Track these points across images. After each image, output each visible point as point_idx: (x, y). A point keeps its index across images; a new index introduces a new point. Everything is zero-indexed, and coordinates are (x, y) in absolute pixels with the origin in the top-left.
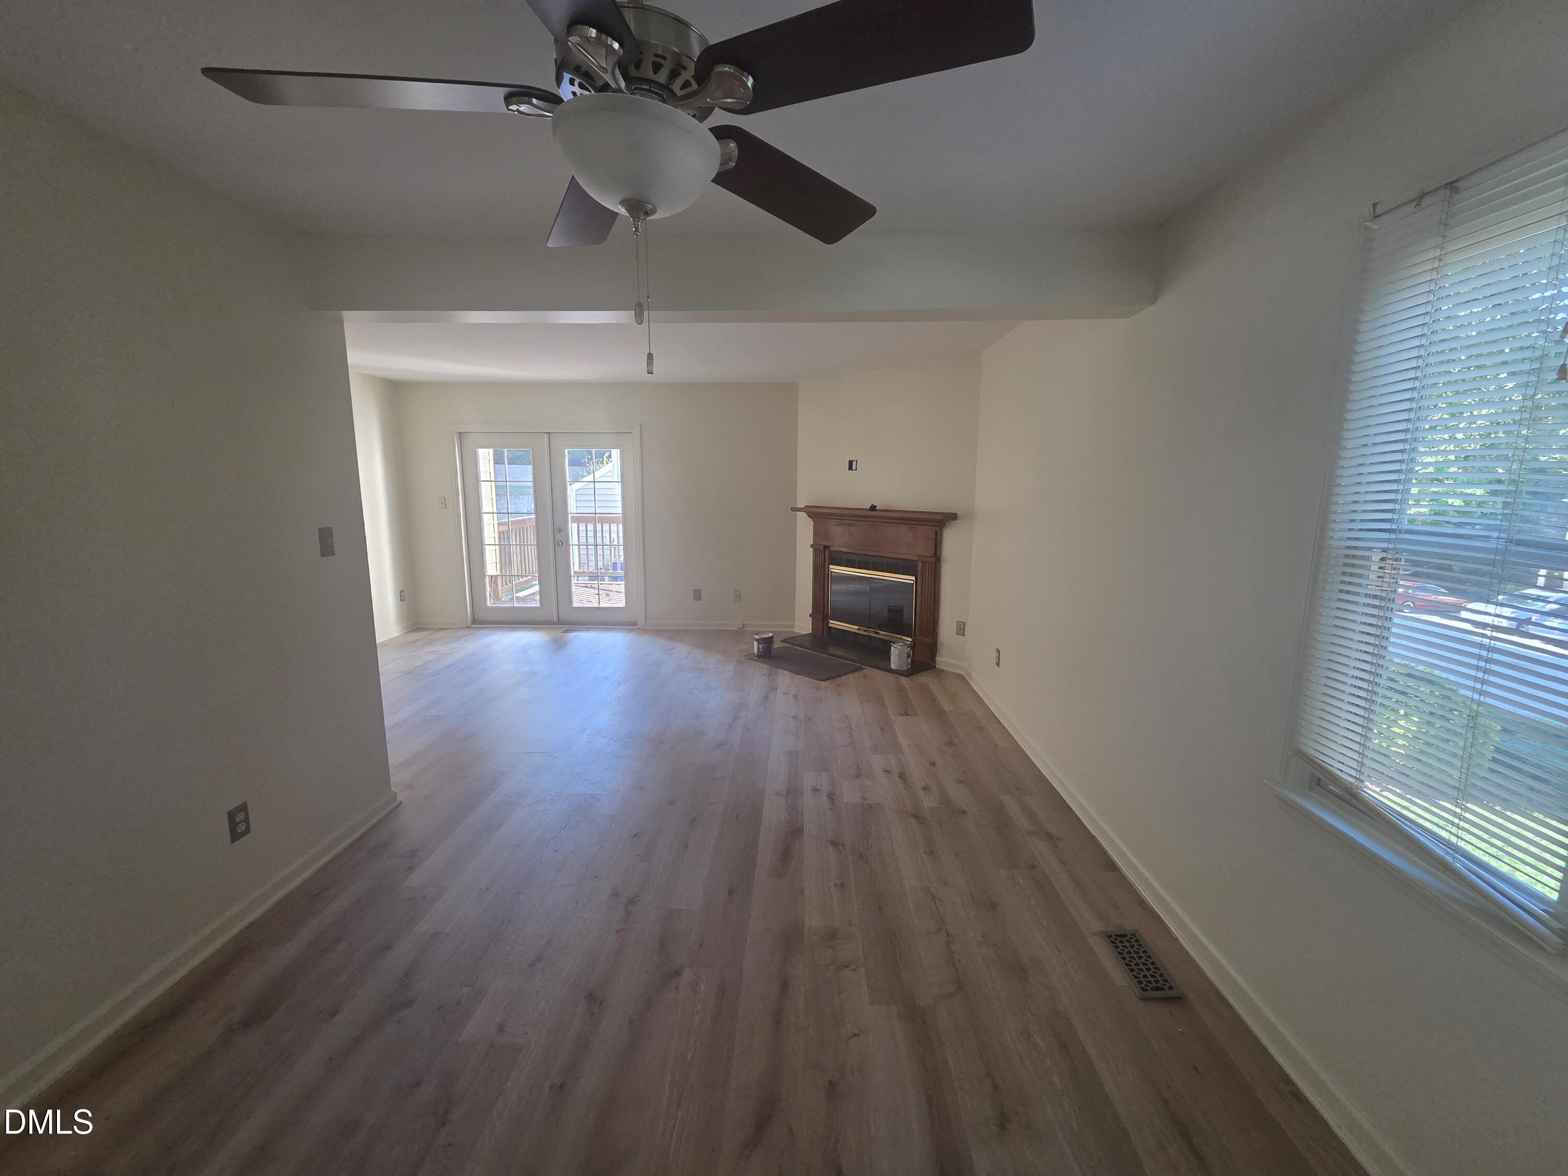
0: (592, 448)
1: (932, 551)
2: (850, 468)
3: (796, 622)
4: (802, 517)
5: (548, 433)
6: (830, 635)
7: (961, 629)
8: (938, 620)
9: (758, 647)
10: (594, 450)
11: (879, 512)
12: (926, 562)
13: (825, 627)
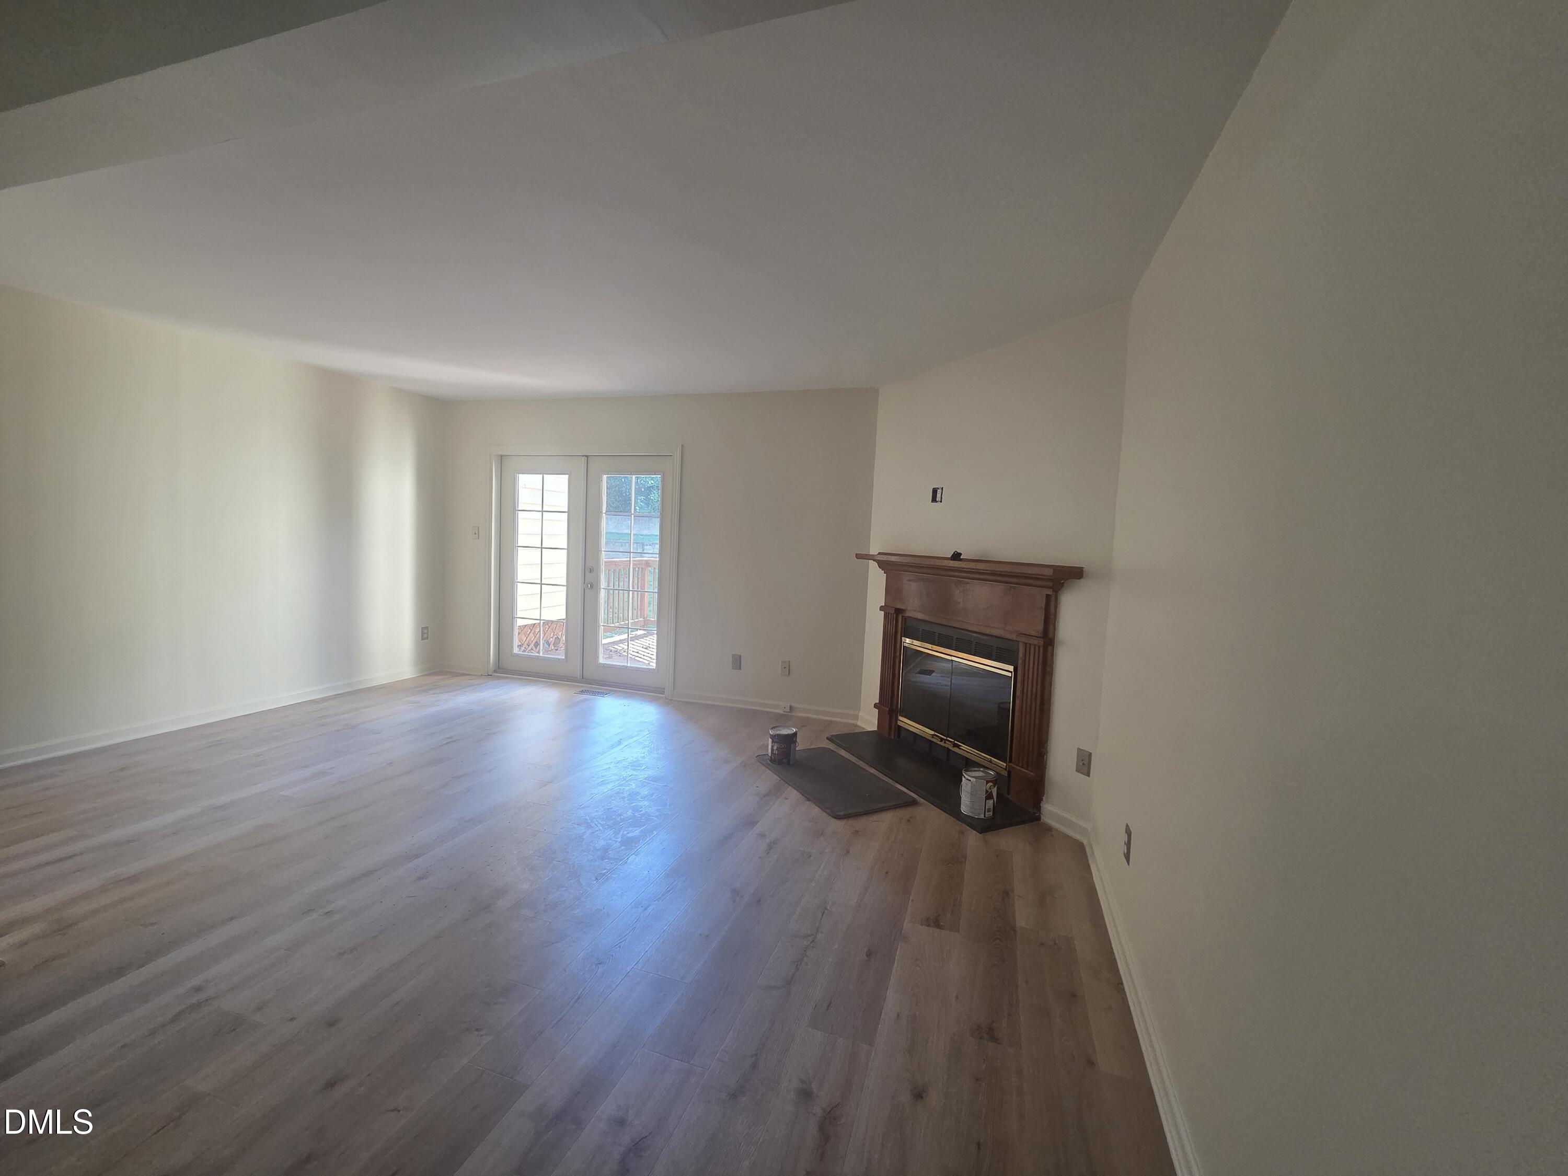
0: (631, 474)
1: (1040, 627)
2: (934, 500)
3: (860, 713)
4: (873, 565)
5: (587, 456)
6: (899, 736)
7: (1084, 764)
8: (1046, 741)
9: (772, 746)
10: (634, 477)
11: (965, 563)
12: (1030, 644)
13: (893, 725)
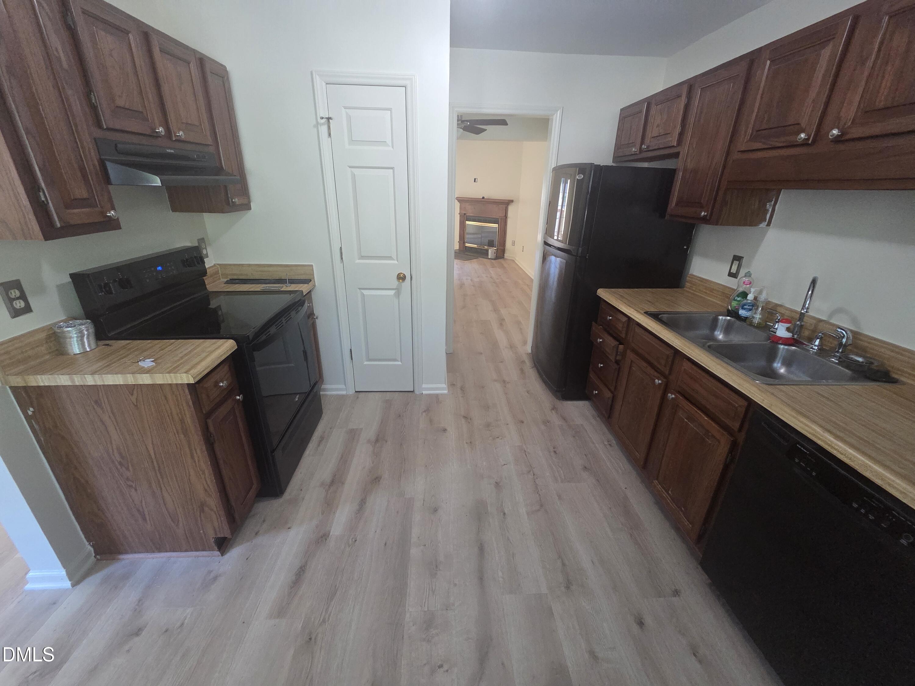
1: (504, 214)
2: (475, 181)
6: (466, 249)
7: (514, 243)
8: (506, 240)
11: (485, 200)
12: (502, 219)
13: (464, 246)
